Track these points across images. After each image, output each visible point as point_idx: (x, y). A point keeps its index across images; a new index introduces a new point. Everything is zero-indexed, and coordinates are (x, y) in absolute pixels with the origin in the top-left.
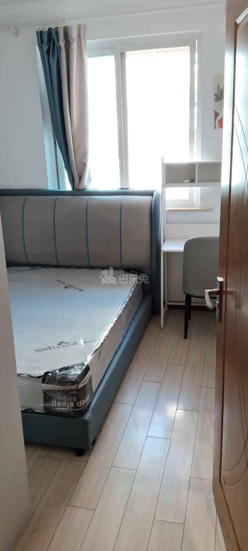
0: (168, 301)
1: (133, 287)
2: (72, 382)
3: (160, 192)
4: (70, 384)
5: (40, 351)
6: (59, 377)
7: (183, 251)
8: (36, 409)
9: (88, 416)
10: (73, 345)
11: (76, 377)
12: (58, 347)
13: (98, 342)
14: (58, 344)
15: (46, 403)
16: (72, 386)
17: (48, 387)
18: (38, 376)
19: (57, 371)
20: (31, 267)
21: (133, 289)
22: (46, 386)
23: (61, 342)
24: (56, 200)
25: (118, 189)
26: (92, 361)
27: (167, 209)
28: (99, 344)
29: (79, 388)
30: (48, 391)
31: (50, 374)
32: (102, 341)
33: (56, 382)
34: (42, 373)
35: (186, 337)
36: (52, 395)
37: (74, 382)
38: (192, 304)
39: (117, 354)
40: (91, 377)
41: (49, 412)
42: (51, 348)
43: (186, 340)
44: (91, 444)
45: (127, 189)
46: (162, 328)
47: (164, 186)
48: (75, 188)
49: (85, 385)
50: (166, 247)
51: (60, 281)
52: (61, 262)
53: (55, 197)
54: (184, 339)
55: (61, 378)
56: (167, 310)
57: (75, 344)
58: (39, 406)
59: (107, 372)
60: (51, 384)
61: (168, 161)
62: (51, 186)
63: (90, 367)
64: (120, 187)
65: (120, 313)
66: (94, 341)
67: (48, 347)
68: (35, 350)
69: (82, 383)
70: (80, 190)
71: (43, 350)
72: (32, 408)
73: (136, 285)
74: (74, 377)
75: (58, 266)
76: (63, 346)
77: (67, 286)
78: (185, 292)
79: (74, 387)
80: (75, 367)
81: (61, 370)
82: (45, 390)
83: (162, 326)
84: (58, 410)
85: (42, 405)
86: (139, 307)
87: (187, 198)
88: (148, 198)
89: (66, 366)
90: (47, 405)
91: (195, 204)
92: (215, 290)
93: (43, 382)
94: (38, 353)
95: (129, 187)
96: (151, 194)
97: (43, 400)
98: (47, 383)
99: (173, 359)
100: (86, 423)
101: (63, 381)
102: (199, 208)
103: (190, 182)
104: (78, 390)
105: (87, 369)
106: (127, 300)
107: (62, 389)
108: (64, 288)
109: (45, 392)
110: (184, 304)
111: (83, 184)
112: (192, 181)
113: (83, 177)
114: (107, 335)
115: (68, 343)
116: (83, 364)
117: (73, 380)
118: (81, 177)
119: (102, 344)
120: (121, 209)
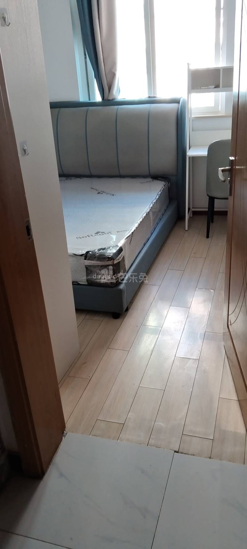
0: (193, 208)
1: (160, 191)
2: (109, 258)
3: (186, 98)
4: (107, 259)
5: (81, 238)
6: (98, 254)
7: (207, 155)
8: (80, 281)
9: (122, 287)
10: (108, 233)
11: (112, 255)
12: (95, 235)
13: (129, 231)
14: (96, 233)
15: (88, 276)
16: (108, 262)
17: (90, 263)
18: (81, 254)
19: (96, 251)
20: (66, 177)
21: (160, 193)
22: (88, 262)
23: (97, 232)
24: (88, 110)
25: (145, 98)
26: (124, 245)
27: (193, 116)
28: (131, 233)
29: (115, 263)
30: (90, 266)
31: (91, 253)
32: (132, 231)
33: (96, 259)
34: (84, 252)
35: (208, 237)
36: (93, 269)
37: (111, 258)
38: (215, 210)
39: (145, 246)
40: (124, 256)
41: (91, 283)
42: (90, 236)
43: (208, 239)
44: (124, 311)
45: (155, 97)
46: (186, 230)
47: (189, 92)
48: (105, 99)
49: (119, 262)
50: (191, 153)
51: (93, 189)
52: (94, 172)
53: (87, 108)
54: (206, 238)
55: (99, 255)
56: (191, 216)
57: (110, 233)
58: (83, 279)
59: (137, 258)
60: (91, 260)
61: (193, 67)
62: (82, 98)
63: (123, 249)
64: (147, 96)
65: (148, 211)
66: (126, 231)
67: (87, 236)
68: (77, 238)
69: (117, 260)
70: (110, 100)
71: (83, 237)
72: (77, 281)
73: (162, 189)
74: (110, 255)
75: (91, 176)
76: (100, 235)
77: (100, 192)
78: (208, 195)
79: (110, 263)
80: (111, 248)
81: (99, 250)
82: (88, 265)
83: (187, 229)
84: (98, 282)
85: (85, 278)
86: (165, 210)
87: (213, 105)
88: (175, 106)
89: (103, 248)
90: (89, 277)
91: (220, 110)
92: (227, 168)
93: (85, 259)
94: (79, 239)
95: (156, 95)
96: (177, 101)
97: (86, 274)
98: (88, 260)
99: (196, 253)
100: (121, 291)
101: (102, 257)
102: (224, 115)
103: (215, 88)
104: (113, 265)
105: (121, 250)
106: (155, 201)
107: (100, 264)
108: (97, 194)
109: (88, 267)
110: (207, 210)
111: (113, 94)
112: (217, 86)
113: (112, 87)
114: (137, 227)
115: (104, 232)
116: (117, 246)
117: (110, 257)
118: (110, 87)
119: (132, 233)
120: (148, 117)
